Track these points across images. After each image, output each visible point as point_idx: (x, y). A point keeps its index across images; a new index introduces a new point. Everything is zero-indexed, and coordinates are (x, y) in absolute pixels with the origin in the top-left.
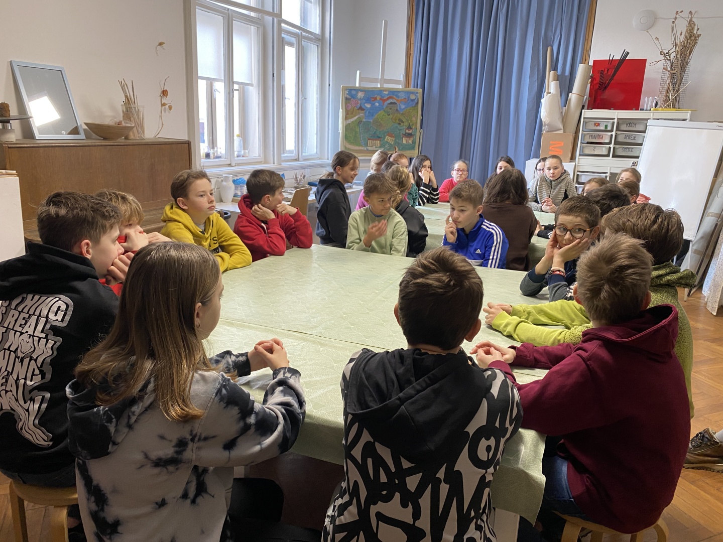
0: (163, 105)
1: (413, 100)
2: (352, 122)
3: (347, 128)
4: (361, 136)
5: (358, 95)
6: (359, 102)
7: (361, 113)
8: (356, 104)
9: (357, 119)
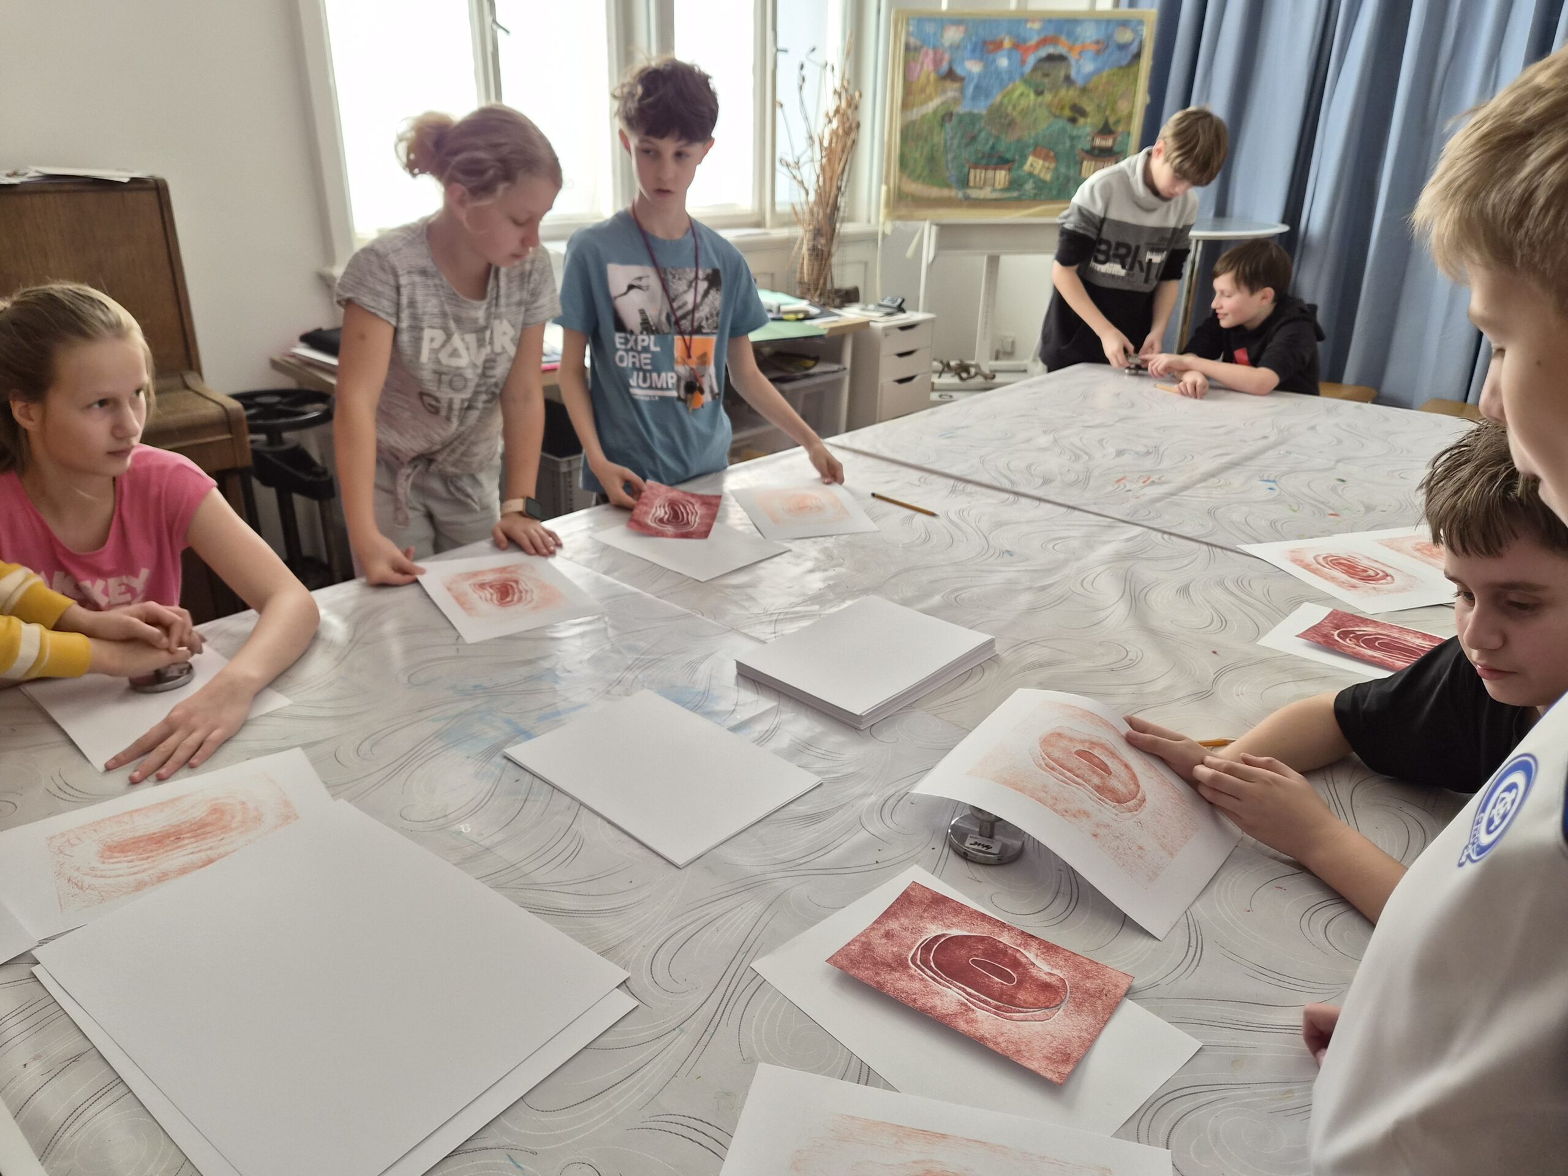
1: (1122, 47)
2: (923, 116)
4: (950, 156)
5: (946, 36)
6: (947, 56)
7: (951, 91)
8: (937, 63)
9: (938, 107)
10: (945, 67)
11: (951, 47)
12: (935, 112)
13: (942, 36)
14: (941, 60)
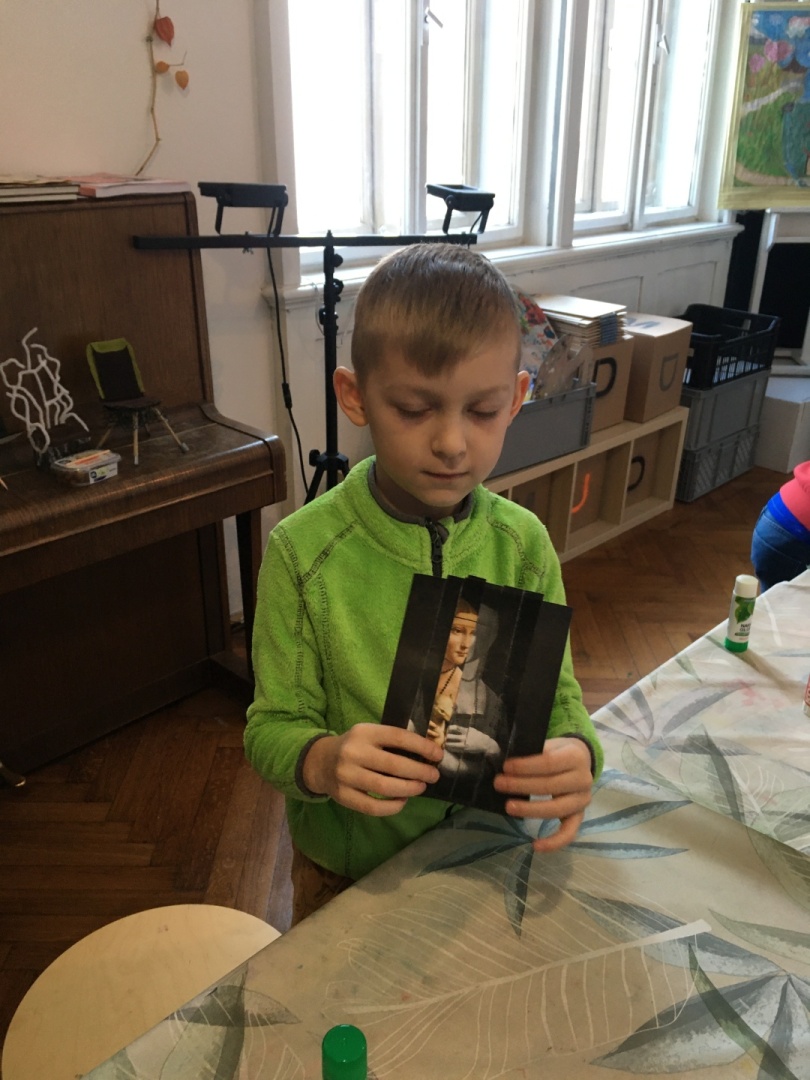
0: (159, 69)
2: (764, 107)
3: (746, 126)
4: (789, 146)
5: (791, 28)
6: (791, 47)
7: (794, 82)
8: (780, 54)
9: (779, 97)
10: (788, 57)
11: (796, 37)
12: (776, 102)
13: (787, 28)
14: (785, 52)
